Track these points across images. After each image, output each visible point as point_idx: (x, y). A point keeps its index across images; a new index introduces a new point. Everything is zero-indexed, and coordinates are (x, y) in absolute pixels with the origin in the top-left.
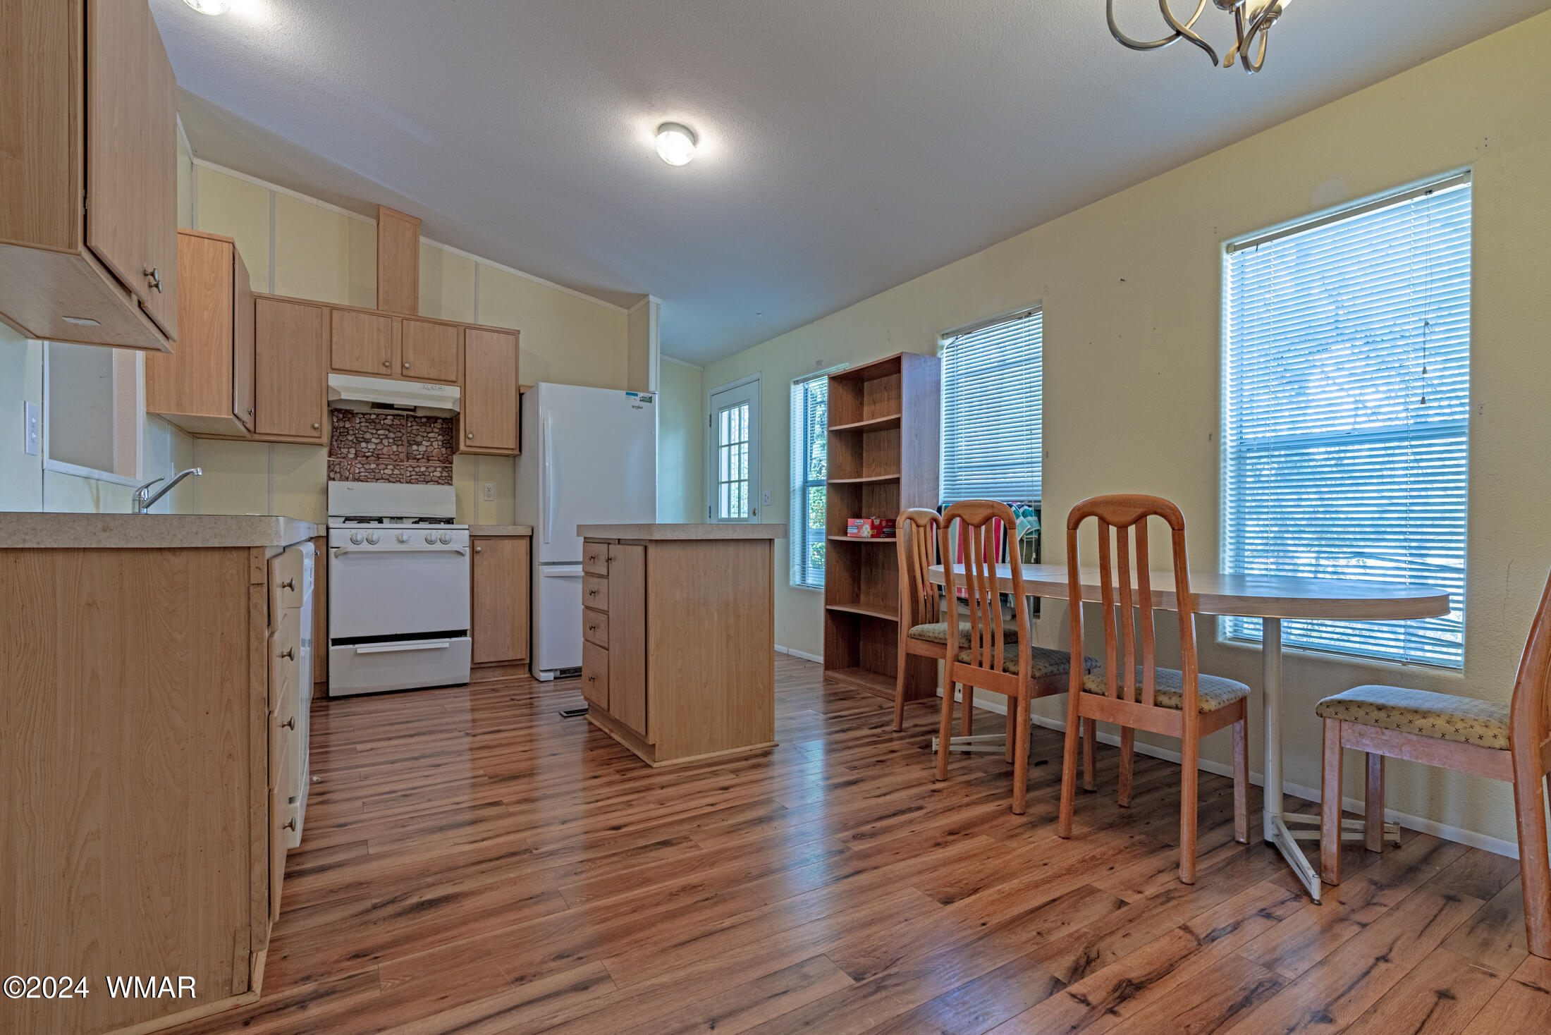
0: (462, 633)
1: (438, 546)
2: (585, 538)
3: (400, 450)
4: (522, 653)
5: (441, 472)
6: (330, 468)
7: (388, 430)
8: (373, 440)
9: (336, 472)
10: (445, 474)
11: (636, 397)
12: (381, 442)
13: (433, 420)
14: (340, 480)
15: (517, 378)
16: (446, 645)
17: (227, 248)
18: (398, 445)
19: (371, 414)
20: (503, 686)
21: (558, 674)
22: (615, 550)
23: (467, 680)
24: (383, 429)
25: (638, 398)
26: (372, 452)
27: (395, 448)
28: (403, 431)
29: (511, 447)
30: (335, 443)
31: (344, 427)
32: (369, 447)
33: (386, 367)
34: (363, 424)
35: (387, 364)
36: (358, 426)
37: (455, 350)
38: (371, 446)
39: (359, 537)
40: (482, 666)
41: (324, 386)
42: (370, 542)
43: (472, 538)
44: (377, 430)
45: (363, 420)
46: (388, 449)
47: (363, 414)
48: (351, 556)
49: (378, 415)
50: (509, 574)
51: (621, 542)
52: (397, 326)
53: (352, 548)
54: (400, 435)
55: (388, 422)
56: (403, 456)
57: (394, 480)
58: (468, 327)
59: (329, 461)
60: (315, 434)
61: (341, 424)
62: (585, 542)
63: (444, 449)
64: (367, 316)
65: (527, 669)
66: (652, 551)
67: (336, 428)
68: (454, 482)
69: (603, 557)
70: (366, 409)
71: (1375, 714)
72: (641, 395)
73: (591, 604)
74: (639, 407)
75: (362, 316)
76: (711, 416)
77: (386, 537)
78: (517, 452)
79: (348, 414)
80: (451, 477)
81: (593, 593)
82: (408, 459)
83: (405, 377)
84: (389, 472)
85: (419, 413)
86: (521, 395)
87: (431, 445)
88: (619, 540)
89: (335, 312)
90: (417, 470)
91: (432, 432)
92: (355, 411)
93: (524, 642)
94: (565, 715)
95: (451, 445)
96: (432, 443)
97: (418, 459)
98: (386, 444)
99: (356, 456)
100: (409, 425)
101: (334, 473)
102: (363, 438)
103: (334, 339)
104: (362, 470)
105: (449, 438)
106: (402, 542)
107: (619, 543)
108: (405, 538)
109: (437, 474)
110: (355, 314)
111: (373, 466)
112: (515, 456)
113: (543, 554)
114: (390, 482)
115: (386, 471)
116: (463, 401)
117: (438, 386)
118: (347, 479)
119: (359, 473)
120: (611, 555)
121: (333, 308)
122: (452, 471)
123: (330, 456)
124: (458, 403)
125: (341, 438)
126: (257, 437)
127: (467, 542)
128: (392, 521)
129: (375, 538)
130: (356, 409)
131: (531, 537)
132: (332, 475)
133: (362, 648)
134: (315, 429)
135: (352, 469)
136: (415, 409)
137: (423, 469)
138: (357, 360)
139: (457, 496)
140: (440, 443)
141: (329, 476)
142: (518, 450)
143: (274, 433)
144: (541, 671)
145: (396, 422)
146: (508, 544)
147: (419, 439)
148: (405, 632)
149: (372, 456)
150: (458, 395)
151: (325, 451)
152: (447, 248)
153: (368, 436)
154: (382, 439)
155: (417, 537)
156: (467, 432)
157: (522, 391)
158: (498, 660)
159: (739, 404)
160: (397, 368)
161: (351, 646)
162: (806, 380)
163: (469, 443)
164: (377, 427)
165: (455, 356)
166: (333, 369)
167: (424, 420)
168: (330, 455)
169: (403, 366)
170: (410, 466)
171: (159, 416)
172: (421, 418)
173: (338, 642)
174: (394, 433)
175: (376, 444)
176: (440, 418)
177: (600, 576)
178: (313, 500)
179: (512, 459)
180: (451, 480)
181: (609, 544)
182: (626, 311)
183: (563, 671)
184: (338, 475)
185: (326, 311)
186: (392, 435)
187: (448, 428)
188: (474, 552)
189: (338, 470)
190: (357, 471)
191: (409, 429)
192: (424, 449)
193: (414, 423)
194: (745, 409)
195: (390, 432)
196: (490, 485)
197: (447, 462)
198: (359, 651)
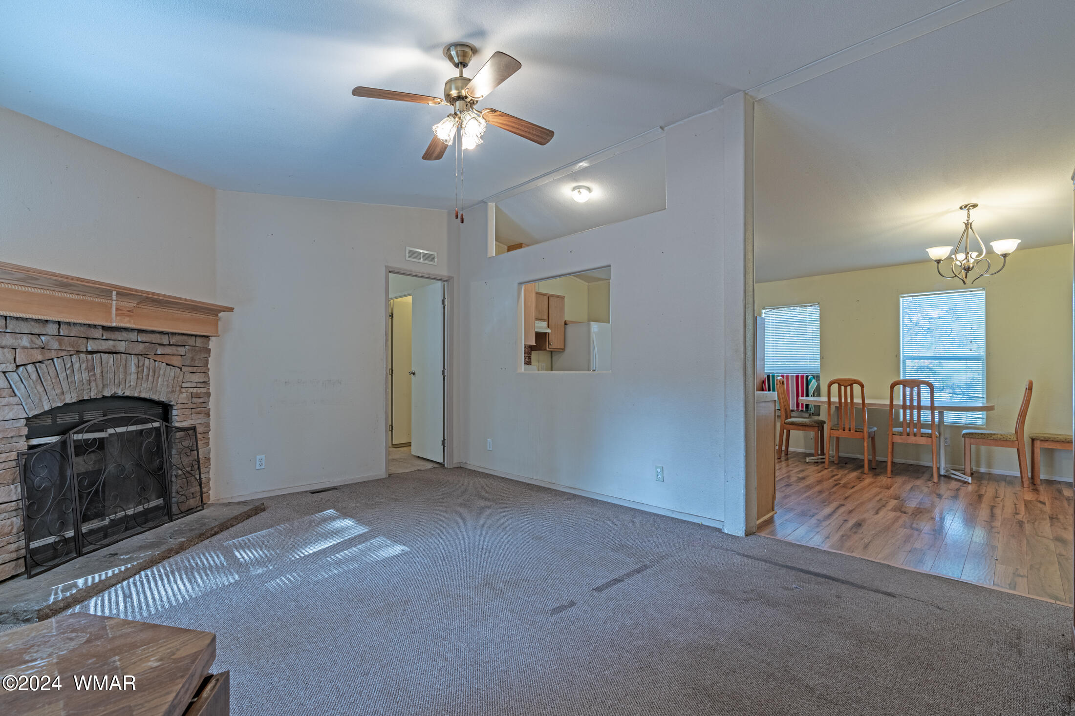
15: (564, 317)
29: (563, 348)
37: (546, 306)
58: (550, 296)
71: (981, 436)
86: (566, 325)
150: (546, 326)
156: (550, 342)
163: (550, 347)
165: (546, 309)
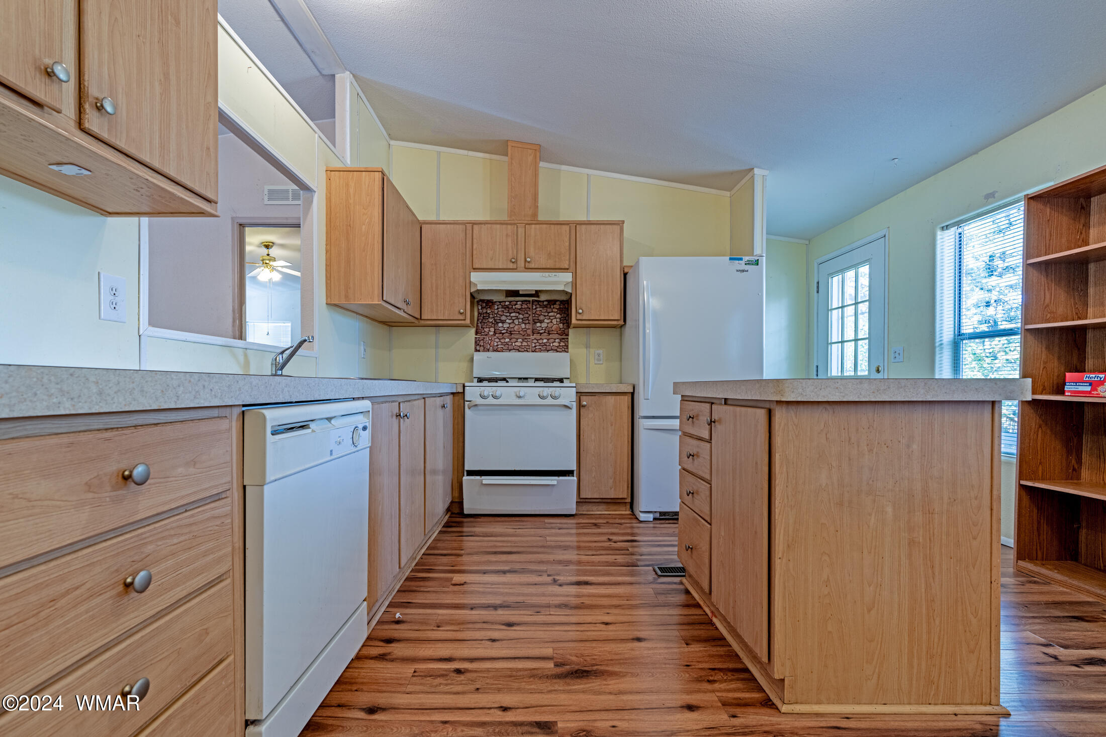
0: (569, 473)
1: (550, 401)
2: (682, 396)
3: (527, 327)
4: (623, 493)
5: (559, 343)
6: (477, 343)
7: (518, 313)
8: (507, 321)
9: (480, 346)
10: (562, 344)
11: (740, 262)
12: (513, 322)
13: (553, 302)
14: (484, 351)
15: (621, 261)
16: (555, 483)
17: (378, 176)
18: (525, 324)
19: (505, 302)
20: (605, 521)
21: (658, 515)
22: (720, 411)
23: (574, 513)
24: (514, 312)
25: (743, 262)
26: (507, 330)
27: (523, 326)
28: (529, 313)
29: (616, 319)
30: (479, 324)
31: (486, 313)
32: (504, 326)
33: (513, 262)
34: (500, 310)
35: (513, 260)
36: (496, 312)
37: (567, 244)
38: (506, 325)
39: (486, 394)
40: (587, 500)
41: (468, 281)
42: (495, 397)
43: (579, 394)
44: (510, 313)
45: (500, 306)
46: (519, 326)
47: (500, 302)
48: (480, 408)
49: (510, 302)
50: (612, 425)
51: (729, 402)
52: (521, 231)
53: (480, 401)
54: (527, 315)
55: (518, 306)
56: (529, 332)
57: (523, 350)
58: (578, 224)
59: (476, 338)
60: (461, 317)
61: (485, 311)
62: (682, 400)
63: (562, 324)
64: (498, 226)
65: (628, 507)
66: (779, 415)
67: (481, 314)
68: (570, 350)
69: (705, 418)
70: (502, 298)
72: (746, 258)
73: (689, 467)
74: (743, 271)
75: (495, 226)
76: (818, 283)
77: (507, 394)
78: (622, 323)
79: (489, 303)
80: (567, 346)
81: (690, 455)
82: (533, 333)
83: (528, 269)
84: (518, 344)
85: (543, 297)
86: (625, 275)
87: (551, 322)
88: (726, 399)
89: (475, 226)
90: (540, 341)
91: (552, 312)
92: (494, 301)
93: (626, 484)
94: (660, 573)
95: (566, 320)
96: (552, 321)
97: (541, 334)
98: (517, 323)
99: (495, 333)
100: (534, 308)
101: (479, 346)
102: (500, 320)
103: (474, 247)
104: (499, 343)
105: (565, 316)
106: (520, 397)
107: (726, 404)
108: (522, 394)
109: (556, 344)
110: (489, 226)
111: (507, 340)
112: (622, 326)
113: (643, 409)
114: (519, 351)
115: (516, 344)
116: (574, 284)
117: (554, 274)
118: (488, 350)
119: (497, 345)
120: (715, 416)
121: (474, 223)
122: (568, 341)
123: (476, 335)
124: (570, 285)
125: (484, 321)
126: (422, 322)
127: (573, 397)
128: (520, 381)
129: (498, 394)
130: (495, 298)
131: (633, 394)
132: (478, 348)
133: (487, 480)
134: (461, 314)
135: (492, 343)
136: (537, 293)
137: (545, 341)
138: (491, 259)
139: (571, 361)
140: (558, 320)
141: (476, 348)
142: (623, 321)
143: (433, 318)
144: (641, 512)
145: (525, 306)
146: (611, 399)
147: (542, 318)
148: (522, 469)
149: (507, 332)
150: (570, 280)
151: (473, 330)
152: (564, 167)
153: (503, 318)
154: (514, 320)
155: (531, 393)
156: (578, 308)
157: (626, 271)
158: (602, 497)
159: (855, 266)
160: (521, 263)
161: (478, 478)
162: (958, 224)
163: (579, 317)
164: (510, 311)
165: (568, 248)
166: (474, 269)
167: (545, 303)
168: (477, 333)
169: (526, 260)
170: (535, 339)
171: (336, 305)
172: (543, 301)
173: (471, 473)
174: (523, 315)
175: (510, 324)
176: (558, 301)
177: (701, 439)
178: (464, 365)
179: (619, 330)
180: (567, 348)
181: (712, 403)
182: (728, 194)
183: (662, 513)
184: (482, 348)
185: (469, 226)
186: (521, 316)
187: (565, 308)
188: (580, 406)
189: (482, 344)
190: (496, 344)
191: (534, 311)
192: (546, 325)
193: (538, 306)
194: (865, 270)
195: (519, 314)
196: (600, 351)
197: (564, 335)
198: (484, 482)
